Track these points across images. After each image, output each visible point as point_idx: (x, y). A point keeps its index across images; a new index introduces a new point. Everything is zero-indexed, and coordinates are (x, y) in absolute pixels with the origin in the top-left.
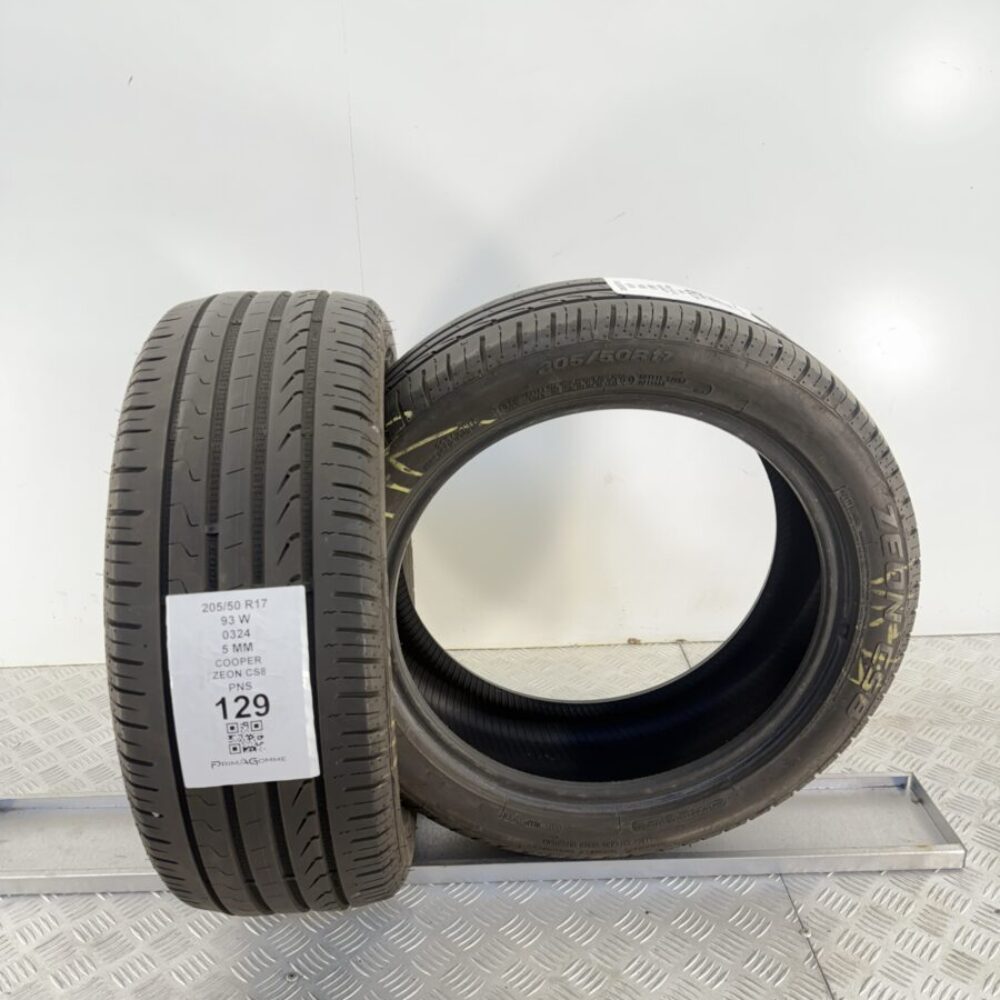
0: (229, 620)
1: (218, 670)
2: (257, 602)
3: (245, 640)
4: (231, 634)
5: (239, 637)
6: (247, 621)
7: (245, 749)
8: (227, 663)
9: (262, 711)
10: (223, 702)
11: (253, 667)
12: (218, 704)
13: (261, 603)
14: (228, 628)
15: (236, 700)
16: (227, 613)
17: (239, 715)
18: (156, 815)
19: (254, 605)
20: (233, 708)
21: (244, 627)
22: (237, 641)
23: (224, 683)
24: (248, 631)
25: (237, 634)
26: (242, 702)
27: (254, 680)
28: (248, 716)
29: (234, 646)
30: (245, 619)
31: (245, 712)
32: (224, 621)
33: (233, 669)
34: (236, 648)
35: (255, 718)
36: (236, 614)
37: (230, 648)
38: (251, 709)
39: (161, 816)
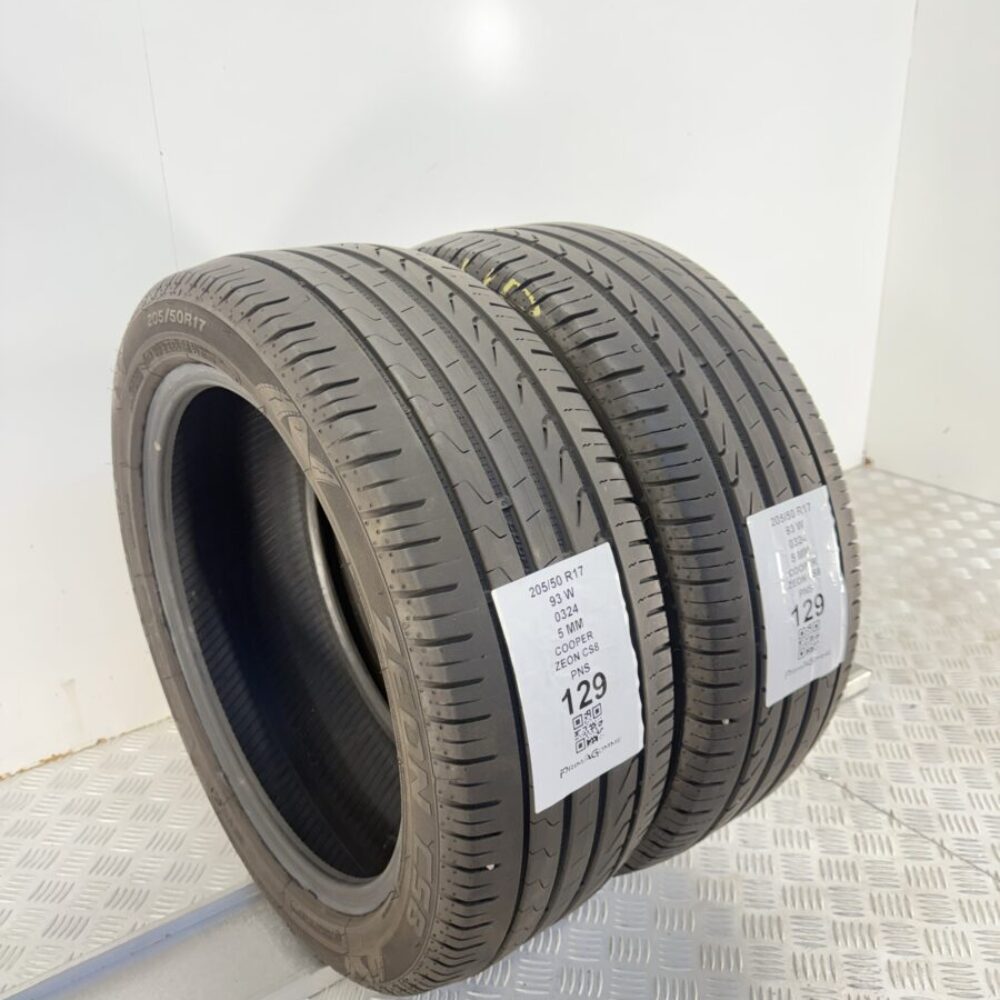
0: (557, 600)
1: (559, 659)
2: (575, 571)
3: (576, 617)
4: (562, 615)
5: (570, 615)
6: (572, 595)
7: (589, 742)
8: (565, 648)
9: (600, 692)
10: (568, 695)
11: (587, 645)
12: (563, 700)
13: (578, 571)
14: (558, 608)
15: (579, 689)
16: (552, 592)
17: (583, 704)
18: (491, 867)
19: (573, 575)
20: (577, 699)
21: (571, 602)
22: (569, 620)
23: (566, 672)
24: (575, 606)
25: (567, 612)
26: (584, 687)
27: (590, 659)
28: (590, 702)
29: (567, 626)
30: (570, 594)
31: (586, 701)
32: (553, 601)
33: (571, 652)
34: (571, 629)
35: (596, 702)
36: (560, 590)
37: (564, 630)
38: (592, 694)
39: (496, 866)
